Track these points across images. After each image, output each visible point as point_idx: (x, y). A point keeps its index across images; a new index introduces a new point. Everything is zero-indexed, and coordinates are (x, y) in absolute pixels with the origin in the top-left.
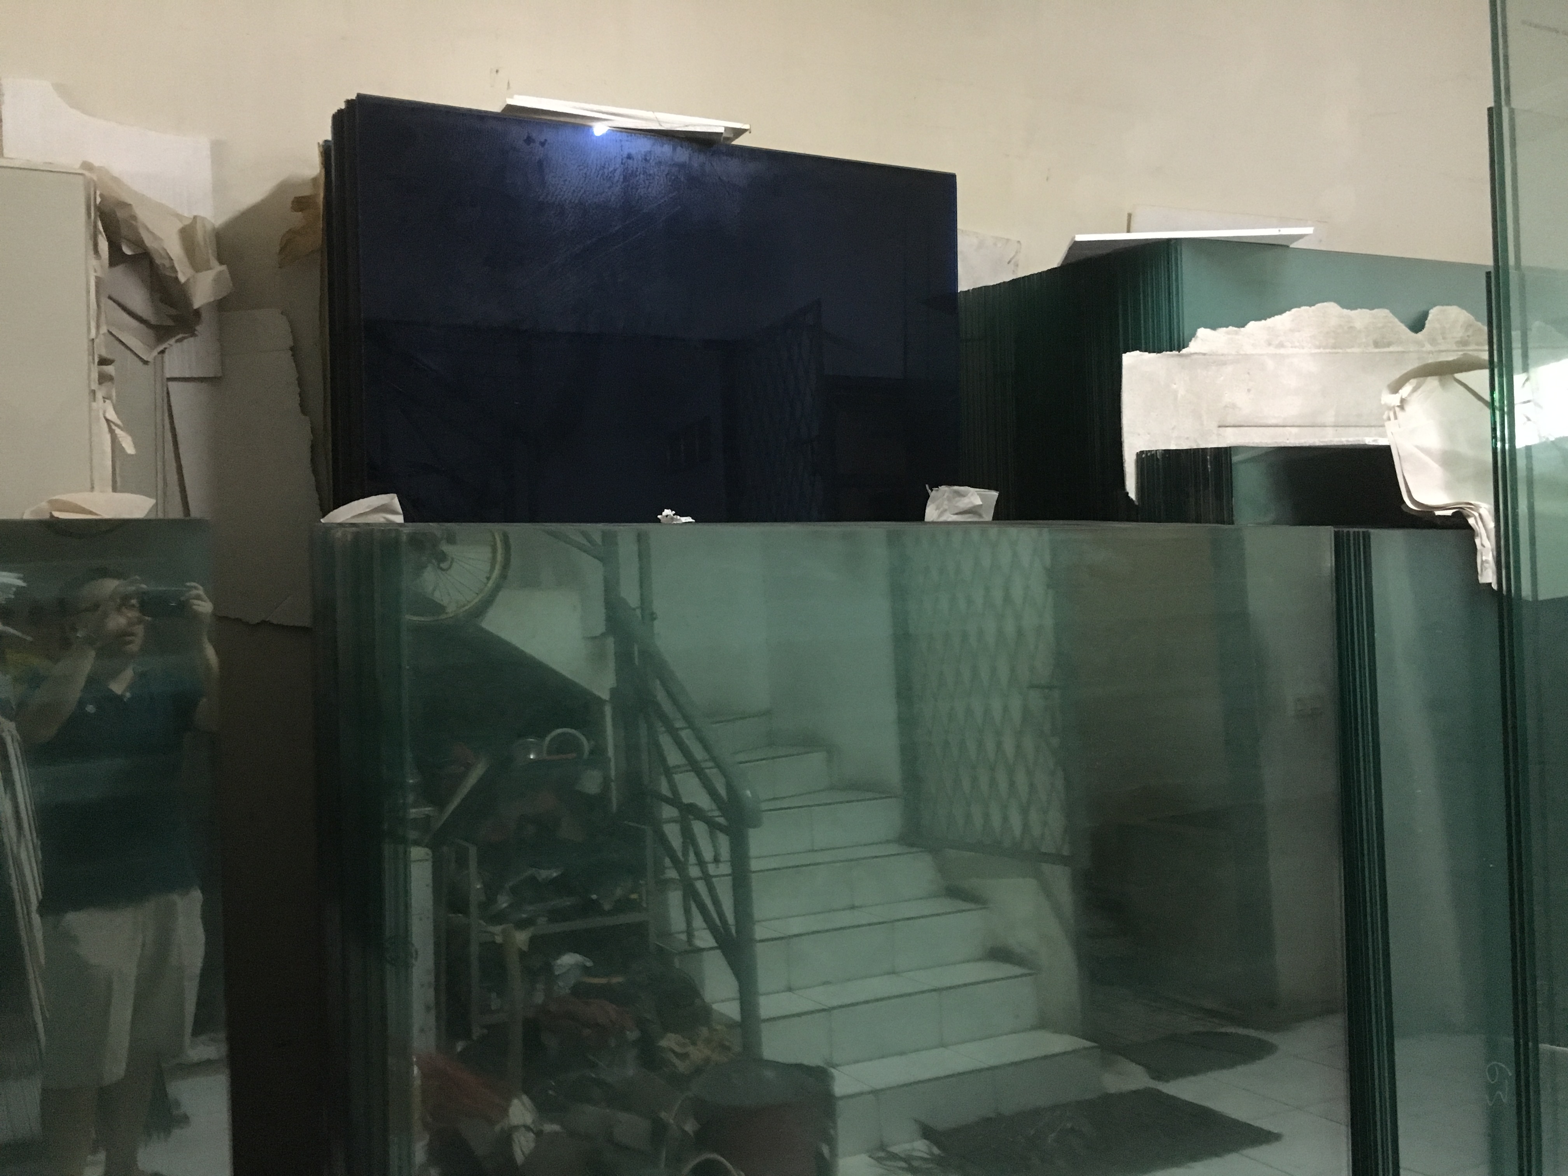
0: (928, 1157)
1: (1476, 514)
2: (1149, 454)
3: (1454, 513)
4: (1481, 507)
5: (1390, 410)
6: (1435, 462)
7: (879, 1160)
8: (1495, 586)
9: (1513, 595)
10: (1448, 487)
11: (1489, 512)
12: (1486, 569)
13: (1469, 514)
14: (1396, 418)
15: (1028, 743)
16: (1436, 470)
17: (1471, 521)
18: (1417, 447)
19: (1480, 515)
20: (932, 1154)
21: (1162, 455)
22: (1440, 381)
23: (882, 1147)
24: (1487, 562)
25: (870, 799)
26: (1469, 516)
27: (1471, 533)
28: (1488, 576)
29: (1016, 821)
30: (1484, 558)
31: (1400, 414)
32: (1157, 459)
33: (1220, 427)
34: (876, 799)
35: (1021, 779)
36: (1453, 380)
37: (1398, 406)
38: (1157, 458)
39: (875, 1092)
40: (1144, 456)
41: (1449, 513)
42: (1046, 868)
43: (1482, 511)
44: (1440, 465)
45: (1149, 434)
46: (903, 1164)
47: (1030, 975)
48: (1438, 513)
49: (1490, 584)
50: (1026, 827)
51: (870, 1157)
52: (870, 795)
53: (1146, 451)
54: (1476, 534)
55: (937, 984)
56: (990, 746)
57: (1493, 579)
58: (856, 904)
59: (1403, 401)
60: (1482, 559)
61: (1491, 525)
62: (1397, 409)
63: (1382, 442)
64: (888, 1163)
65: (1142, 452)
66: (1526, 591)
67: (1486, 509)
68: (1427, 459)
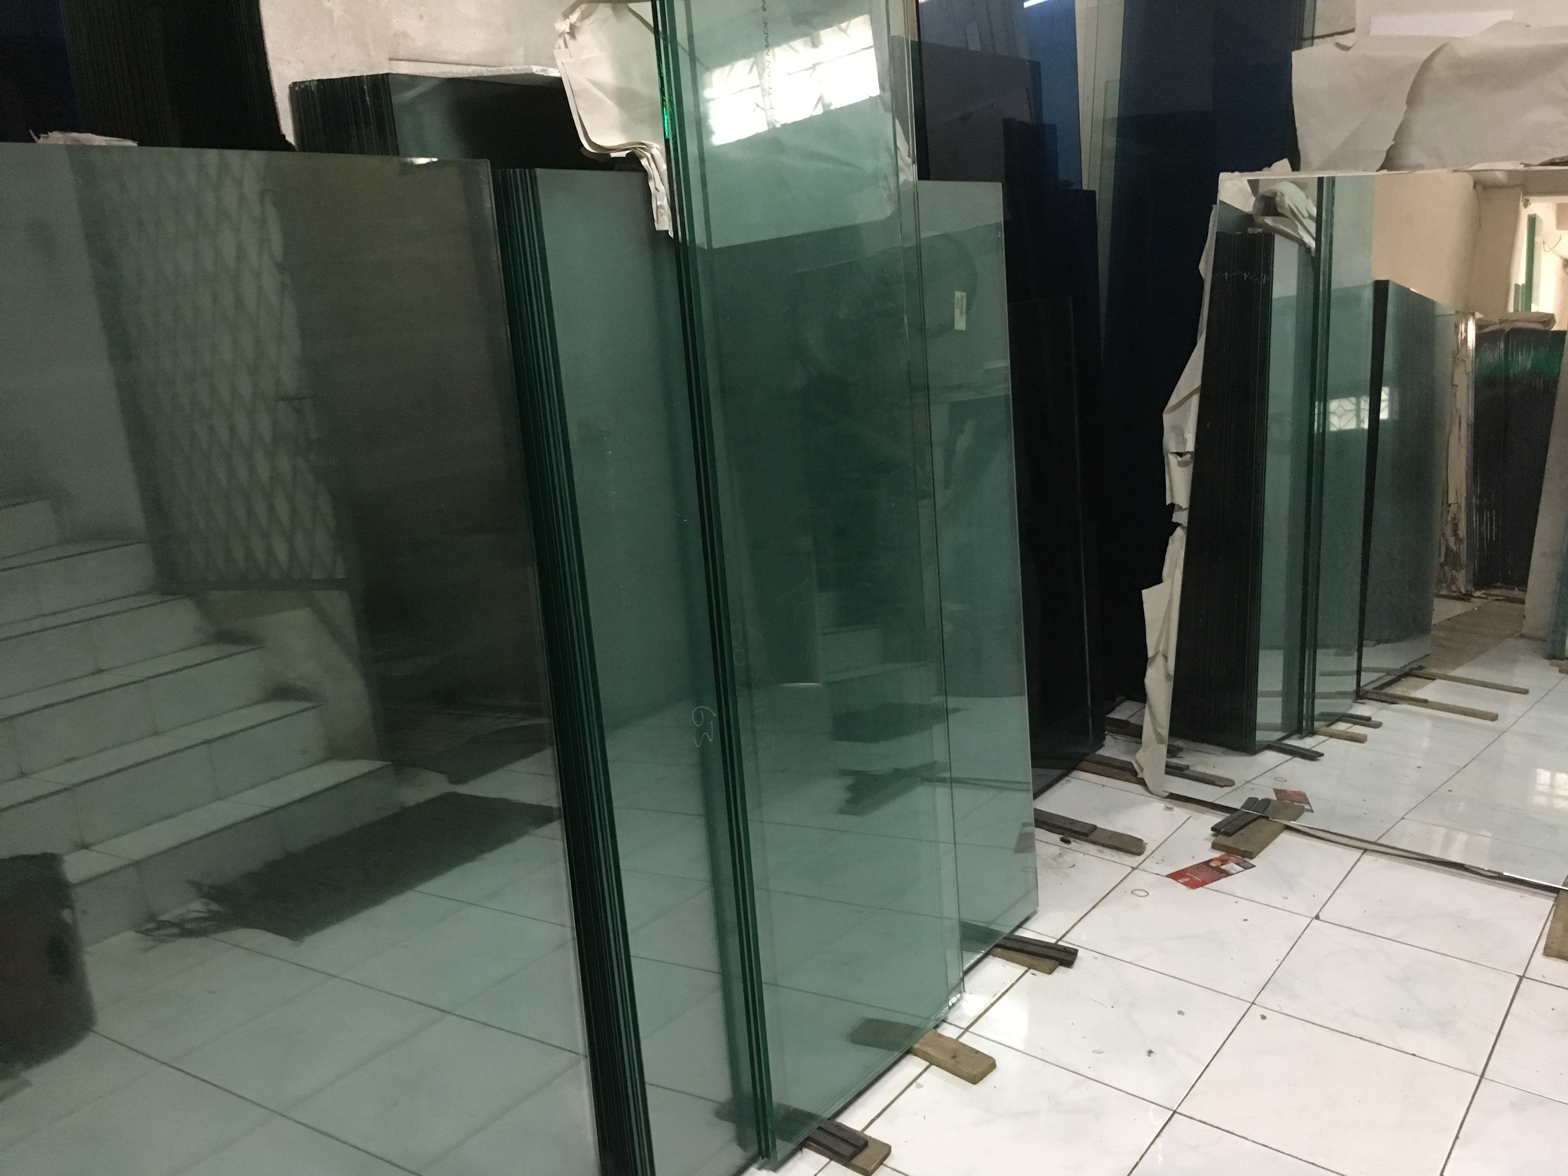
0: (208, 915)
1: (649, 155)
2: (302, 86)
3: (627, 154)
4: (653, 147)
5: (560, 36)
6: (609, 98)
7: (147, 932)
8: (671, 234)
9: (688, 245)
10: (625, 129)
11: (661, 153)
12: (662, 215)
13: (642, 155)
14: (566, 46)
15: (285, 464)
16: (612, 108)
17: (644, 162)
18: (591, 81)
19: (652, 155)
20: (210, 911)
21: (317, 87)
22: (614, 9)
23: (152, 918)
24: (661, 207)
25: (113, 548)
26: (642, 157)
27: (645, 175)
28: (664, 223)
29: (281, 549)
30: (659, 203)
31: (571, 43)
32: (313, 92)
33: (390, 59)
34: (118, 546)
35: (281, 504)
36: (627, 10)
37: (567, 33)
38: (311, 91)
39: (136, 864)
40: (297, 88)
41: (623, 154)
42: (319, 594)
43: (655, 151)
44: (615, 104)
45: (303, 62)
46: (175, 930)
47: (314, 707)
48: (613, 155)
49: (668, 231)
50: (293, 554)
51: (138, 932)
52: (112, 543)
53: (299, 82)
54: (649, 177)
55: (206, 736)
56: (242, 473)
57: (669, 227)
58: (103, 666)
59: (572, 27)
60: (657, 205)
61: (664, 167)
62: (567, 37)
63: (553, 73)
64: (158, 933)
65: (295, 84)
66: (700, 238)
67: (657, 150)
68: (601, 95)
